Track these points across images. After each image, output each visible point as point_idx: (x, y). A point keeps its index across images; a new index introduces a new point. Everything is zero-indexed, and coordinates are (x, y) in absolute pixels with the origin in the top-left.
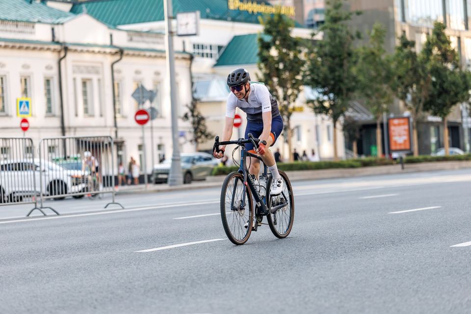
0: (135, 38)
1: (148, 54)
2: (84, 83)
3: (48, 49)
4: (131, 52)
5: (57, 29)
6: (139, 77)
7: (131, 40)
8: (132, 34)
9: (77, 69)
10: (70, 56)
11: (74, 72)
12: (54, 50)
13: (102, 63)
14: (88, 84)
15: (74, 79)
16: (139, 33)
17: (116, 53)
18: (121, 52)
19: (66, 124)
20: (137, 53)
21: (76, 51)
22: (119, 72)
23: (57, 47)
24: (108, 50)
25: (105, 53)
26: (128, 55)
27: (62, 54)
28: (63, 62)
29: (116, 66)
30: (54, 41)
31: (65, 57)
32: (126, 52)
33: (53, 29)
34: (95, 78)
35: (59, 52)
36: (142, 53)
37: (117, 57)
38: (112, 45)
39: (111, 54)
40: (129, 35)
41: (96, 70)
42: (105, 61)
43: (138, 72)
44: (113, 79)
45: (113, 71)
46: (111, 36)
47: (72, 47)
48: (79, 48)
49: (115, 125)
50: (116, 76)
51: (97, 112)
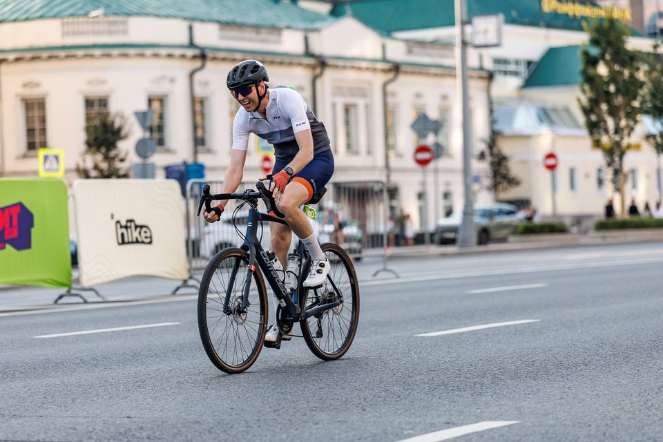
0: (417, 50)
1: (432, 70)
2: (347, 109)
3: (300, 64)
4: (410, 69)
6: (420, 102)
7: (410, 52)
8: (412, 45)
9: (338, 91)
10: (329, 74)
11: (334, 94)
12: (308, 65)
13: (370, 84)
14: (352, 111)
15: (334, 105)
16: (421, 43)
17: (390, 70)
18: (396, 68)
20: (417, 69)
21: (336, 67)
22: (393, 94)
23: (311, 61)
24: (380, 66)
25: (375, 70)
26: (406, 72)
27: (318, 71)
28: (319, 82)
29: (390, 88)
30: (308, 54)
31: (320, 75)
32: (403, 68)
33: (306, 38)
34: (361, 102)
35: (313, 67)
36: (424, 70)
37: (391, 75)
38: (384, 60)
39: (385, 71)
40: (408, 46)
41: (362, 93)
42: (380, 79)
43: (418, 96)
44: (385, 104)
45: (385, 94)
46: (384, 47)
47: (331, 62)
48: (341, 63)
49: (387, 166)
50: (390, 100)
51: (363, 149)
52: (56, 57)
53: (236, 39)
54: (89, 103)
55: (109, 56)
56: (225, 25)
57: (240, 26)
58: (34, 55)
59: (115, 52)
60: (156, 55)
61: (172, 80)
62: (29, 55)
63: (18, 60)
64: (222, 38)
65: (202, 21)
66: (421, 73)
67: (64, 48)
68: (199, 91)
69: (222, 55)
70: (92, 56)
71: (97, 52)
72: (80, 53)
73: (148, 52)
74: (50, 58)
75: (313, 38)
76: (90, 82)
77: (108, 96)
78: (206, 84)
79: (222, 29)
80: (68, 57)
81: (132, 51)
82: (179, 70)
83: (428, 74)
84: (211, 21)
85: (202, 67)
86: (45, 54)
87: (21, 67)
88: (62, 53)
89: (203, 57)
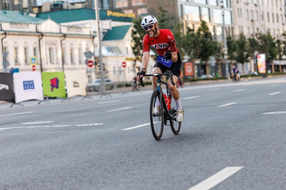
0: (71, 29)
1: (76, 36)
2: (50, 49)
3: (35, 35)
5: (38, 26)
6: (72, 46)
7: (68, 30)
8: (70, 27)
9: (47, 44)
10: (44, 38)
11: (46, 45)
12: (37, 36)
13: (57, 41)
14: (51, 50)
15: (46, 48)
16: (72, 27)
17: (63, 36)
18: (65, 36)
19: (43, 67)
20: (71, 36)
21: (46, 36)
22: (64, 44)
23: (39, 34)
24: (60, 35)
25: (58, 36)
26: (68, 37)
27: (41, 37)
28: (41, 41)
29: (63, 42)
30: (37, 32)
31: (41, 39)
32: (67, 36)
33: (36, 27)
34: (54, 47)
35: (39, 36)
36: (73, 36)
37: (63, 38)
38: (60, 33)
39: (61, 37)
40: (68, 28)
41: (54, 44)
42: (58, 40)
43: (72, 44)
44: (62, 47)
45: (61, 44)
46: (60, 29)
47: (45, 34)
48: (48, 34)
49: (63, 68)
50: (63, 46)
51: (55, 62)
53: (14, 28)
56: (11, 23)
57: (16, 23)
64: (10, 27)
65: (5, 22)
66: (72, 37)
68: (4, 45)
69: (11, 33)
75: (39, 26)
78: (6, 43)
79: (10, 24)
83: (74, 37)
84: (8, 22)
85: (6, 37)
89: (5, 34)
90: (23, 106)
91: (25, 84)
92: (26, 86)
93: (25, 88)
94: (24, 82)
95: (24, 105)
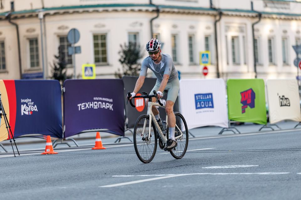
0: (270, 5)
2: (233, 39)
3: (208, 14)
4: (266, 16)
6: (272, 35)
7: (266, 6)
8: (267, 1)
9: (228, 29)
10: (224, 19)
11: (226, 31)
12: (212, 15)
13: (246, 24)
14: (236, 40)
15: (226, 37)
16: (272, 1)
17: (257, 16)
18: (260, 16)
19: (220, 70)
21: (228, 15)
22: (258, 30)
23: (215, 12)
24: (250, 14)
25: (248, 16)
26: (265, 18)
27: (218, 18)
28: (218, 24)
29: (256, 27)
30: (212, 8)
31: (219, 20)
32: (263, 15)
34: (241, 35)
35: (215, 16)
36: (275, 16)
37: (257, 20)
38: (252, 10)
39: (253, 17)
40: (265, 3)
41: (241, 30)
42: (249, 23)
43: (271, 31)
44: (253, 35)
45: (253, 30)
46: (252, 3)
47: (225, 12)
48: (230, 13)
49: (255, 71)
50: (256, 33)
51: (242, 61)
52: (78, 12)
54: (96, 37)
55: (107, 11)
58: (65, 11)
59: (110, 9)
60: (132, 11)
61: (141, 24)
62: (62, 11)
63: (55, 14)
67: (81, 7)
68: (155, 30)
69: (167, 10)
70: (97, 11)
71: (101, 9)
72: (91, 9)
73: (128, 9)
74: (74, 12)
76: (96, 26)
77: (106, 34)
78: (158, 26)
80: (84, 12)
81: (119, 8)
82: (145, 18)
85: (157, 17)
86: (71, 11)
87: (57, 18)
88: (81, 10)
89: (157, 11)
90: (194, 137)
91: (197, 99)
92: (200, 103)
93: (199, 106)
94: (196, 95)
95: (196, 136)
